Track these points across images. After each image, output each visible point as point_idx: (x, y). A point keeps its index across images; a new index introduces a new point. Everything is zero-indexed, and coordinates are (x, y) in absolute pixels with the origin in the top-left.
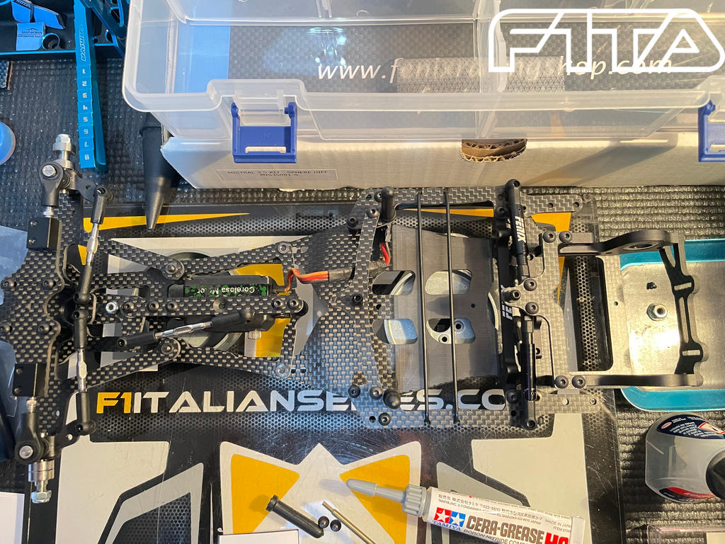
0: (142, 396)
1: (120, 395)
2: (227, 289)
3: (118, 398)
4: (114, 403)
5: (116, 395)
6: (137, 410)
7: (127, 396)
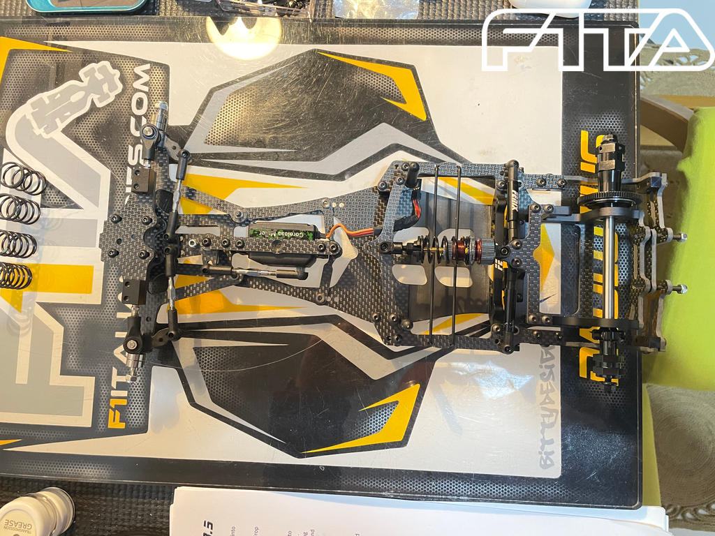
0: (114, 390)
1: (112, 408)
2: (282, 233)
3: (114, 410)
4: (118, 413)
5: (111, 412)
6: (124, 393)
7: (113, 403)
